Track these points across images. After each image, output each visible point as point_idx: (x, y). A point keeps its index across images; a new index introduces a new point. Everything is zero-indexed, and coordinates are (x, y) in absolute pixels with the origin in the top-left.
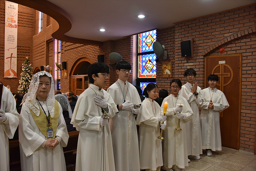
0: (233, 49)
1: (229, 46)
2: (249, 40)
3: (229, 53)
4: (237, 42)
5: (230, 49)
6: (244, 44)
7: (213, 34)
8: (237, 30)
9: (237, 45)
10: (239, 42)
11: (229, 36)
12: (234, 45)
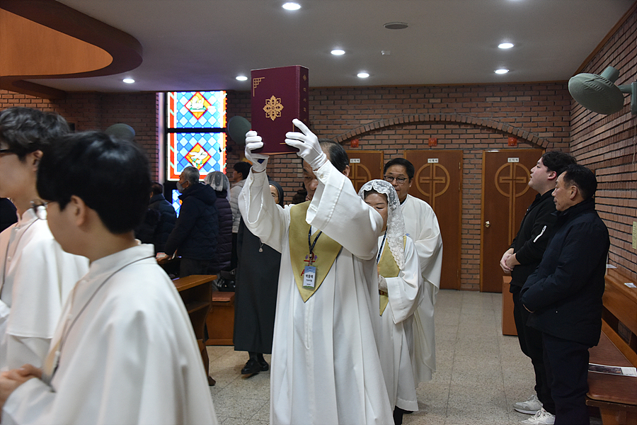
0: (371, 142)
1: (366, 137)
2: (393, 132)
3: (365, 147)
4: (376, 133)
5: (366, 142)
6: (386, 137)
7: (343, 117)
8: (379, 116)
9: (377, 137)
10: (380, 133)
11: (367, 123)
12: (372, 137)
